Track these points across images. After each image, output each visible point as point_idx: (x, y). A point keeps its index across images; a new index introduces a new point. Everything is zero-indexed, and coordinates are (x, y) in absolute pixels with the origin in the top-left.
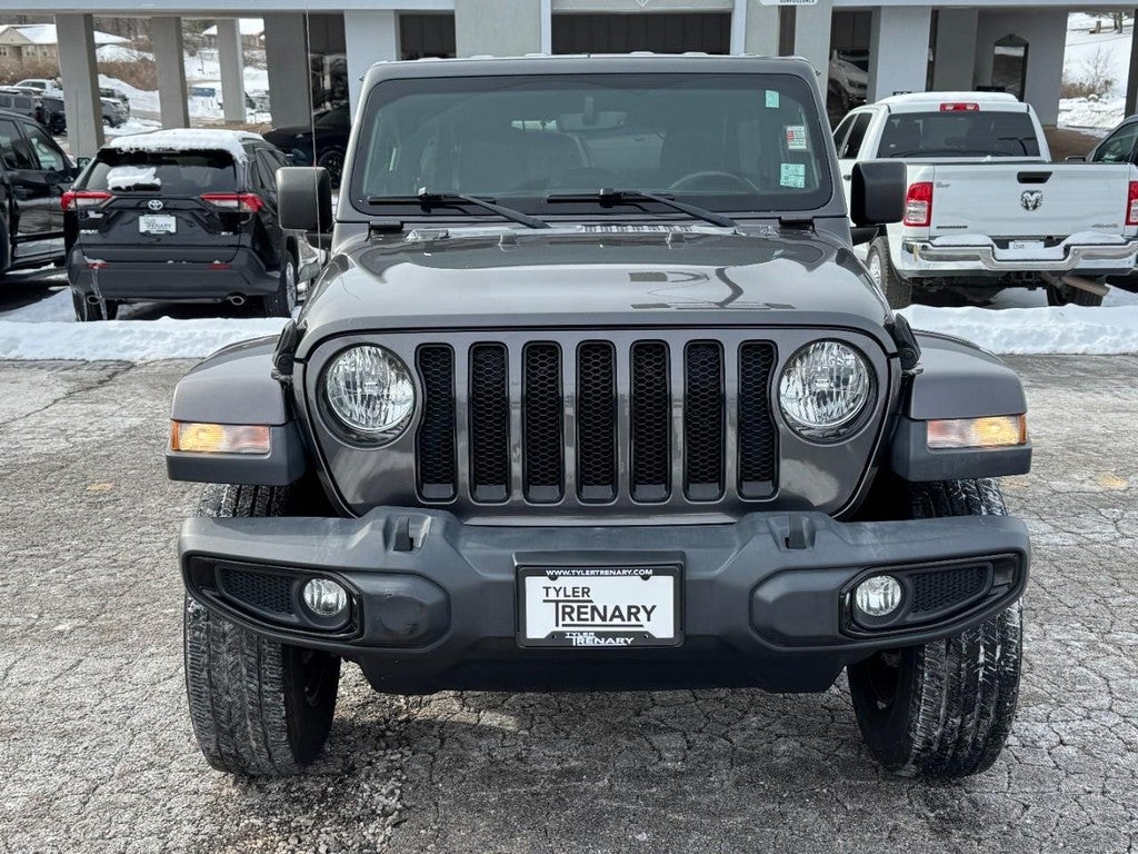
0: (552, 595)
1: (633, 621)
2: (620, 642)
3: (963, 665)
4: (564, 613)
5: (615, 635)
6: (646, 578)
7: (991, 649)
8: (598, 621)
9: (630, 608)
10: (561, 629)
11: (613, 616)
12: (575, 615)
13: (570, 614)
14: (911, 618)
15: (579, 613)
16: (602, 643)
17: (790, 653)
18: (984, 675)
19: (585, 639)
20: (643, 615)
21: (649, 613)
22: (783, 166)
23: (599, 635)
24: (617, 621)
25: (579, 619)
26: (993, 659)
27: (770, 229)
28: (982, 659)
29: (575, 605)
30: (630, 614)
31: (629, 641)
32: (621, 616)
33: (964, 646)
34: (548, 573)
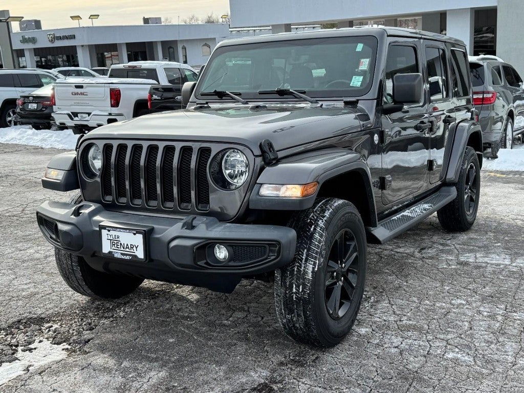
0: (109, 238)
1: (132, 251)
2: (127, 258)
3: (287, 292)
4: (113, 245)
5: (127, 255)
6: (135, 234)
7: (298, 286)
8: (122, 249)
9: (131, 245)
10: (112, 250)
11: (126, 248)
12: (116, 246)
13: (114, 245)
14: (231, 264)
15: (117, 245)
16: (123, 257)
17: (184, 271)
18: (295, 298)
19: (118, 255)
20: (135, 248)
21: (136, 248)
22: (354, 77)
23: (122, 254)
24: (127, 250)
25: (117, 247)
26: (299, 291)
27: (341, 104)
28: (294, 290)
29: (116, 242)
30: (131, 247)
31: (130, 258)
32: (128, 248)
33: (288, 284)
34: (107, 228)
